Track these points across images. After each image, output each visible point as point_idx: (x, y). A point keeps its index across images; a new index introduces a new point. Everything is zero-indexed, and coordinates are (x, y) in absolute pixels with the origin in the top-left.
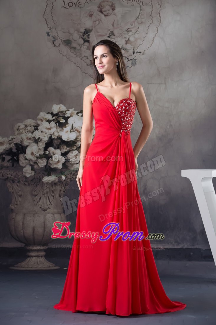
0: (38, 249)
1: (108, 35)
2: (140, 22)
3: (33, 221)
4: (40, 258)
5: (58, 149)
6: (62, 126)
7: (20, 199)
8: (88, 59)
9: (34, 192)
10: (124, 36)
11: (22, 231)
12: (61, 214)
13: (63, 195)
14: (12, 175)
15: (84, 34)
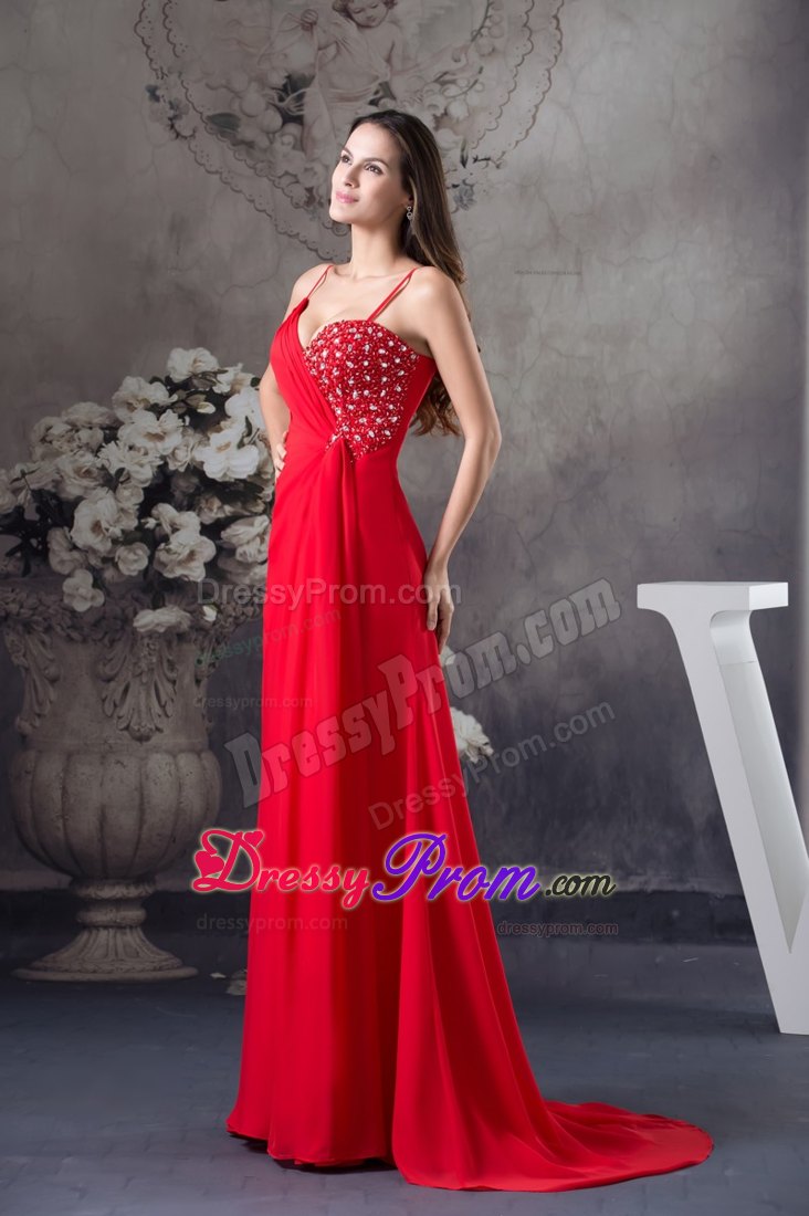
0: (119, 895)
1: (372, 97)
2: (487, 50)
3: (101, 785)
4: (125, 934)
5: (188, 510)
6: (203, 425)
7: (53, 694)
8: (297, 182)
9: (105, 665)
10: (427, 102)
11: (60, 824)
12: (203, 755)
13: (208, 677)
14: (21, 607)
15: (283, 94)
